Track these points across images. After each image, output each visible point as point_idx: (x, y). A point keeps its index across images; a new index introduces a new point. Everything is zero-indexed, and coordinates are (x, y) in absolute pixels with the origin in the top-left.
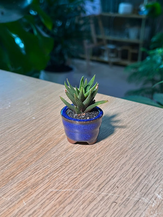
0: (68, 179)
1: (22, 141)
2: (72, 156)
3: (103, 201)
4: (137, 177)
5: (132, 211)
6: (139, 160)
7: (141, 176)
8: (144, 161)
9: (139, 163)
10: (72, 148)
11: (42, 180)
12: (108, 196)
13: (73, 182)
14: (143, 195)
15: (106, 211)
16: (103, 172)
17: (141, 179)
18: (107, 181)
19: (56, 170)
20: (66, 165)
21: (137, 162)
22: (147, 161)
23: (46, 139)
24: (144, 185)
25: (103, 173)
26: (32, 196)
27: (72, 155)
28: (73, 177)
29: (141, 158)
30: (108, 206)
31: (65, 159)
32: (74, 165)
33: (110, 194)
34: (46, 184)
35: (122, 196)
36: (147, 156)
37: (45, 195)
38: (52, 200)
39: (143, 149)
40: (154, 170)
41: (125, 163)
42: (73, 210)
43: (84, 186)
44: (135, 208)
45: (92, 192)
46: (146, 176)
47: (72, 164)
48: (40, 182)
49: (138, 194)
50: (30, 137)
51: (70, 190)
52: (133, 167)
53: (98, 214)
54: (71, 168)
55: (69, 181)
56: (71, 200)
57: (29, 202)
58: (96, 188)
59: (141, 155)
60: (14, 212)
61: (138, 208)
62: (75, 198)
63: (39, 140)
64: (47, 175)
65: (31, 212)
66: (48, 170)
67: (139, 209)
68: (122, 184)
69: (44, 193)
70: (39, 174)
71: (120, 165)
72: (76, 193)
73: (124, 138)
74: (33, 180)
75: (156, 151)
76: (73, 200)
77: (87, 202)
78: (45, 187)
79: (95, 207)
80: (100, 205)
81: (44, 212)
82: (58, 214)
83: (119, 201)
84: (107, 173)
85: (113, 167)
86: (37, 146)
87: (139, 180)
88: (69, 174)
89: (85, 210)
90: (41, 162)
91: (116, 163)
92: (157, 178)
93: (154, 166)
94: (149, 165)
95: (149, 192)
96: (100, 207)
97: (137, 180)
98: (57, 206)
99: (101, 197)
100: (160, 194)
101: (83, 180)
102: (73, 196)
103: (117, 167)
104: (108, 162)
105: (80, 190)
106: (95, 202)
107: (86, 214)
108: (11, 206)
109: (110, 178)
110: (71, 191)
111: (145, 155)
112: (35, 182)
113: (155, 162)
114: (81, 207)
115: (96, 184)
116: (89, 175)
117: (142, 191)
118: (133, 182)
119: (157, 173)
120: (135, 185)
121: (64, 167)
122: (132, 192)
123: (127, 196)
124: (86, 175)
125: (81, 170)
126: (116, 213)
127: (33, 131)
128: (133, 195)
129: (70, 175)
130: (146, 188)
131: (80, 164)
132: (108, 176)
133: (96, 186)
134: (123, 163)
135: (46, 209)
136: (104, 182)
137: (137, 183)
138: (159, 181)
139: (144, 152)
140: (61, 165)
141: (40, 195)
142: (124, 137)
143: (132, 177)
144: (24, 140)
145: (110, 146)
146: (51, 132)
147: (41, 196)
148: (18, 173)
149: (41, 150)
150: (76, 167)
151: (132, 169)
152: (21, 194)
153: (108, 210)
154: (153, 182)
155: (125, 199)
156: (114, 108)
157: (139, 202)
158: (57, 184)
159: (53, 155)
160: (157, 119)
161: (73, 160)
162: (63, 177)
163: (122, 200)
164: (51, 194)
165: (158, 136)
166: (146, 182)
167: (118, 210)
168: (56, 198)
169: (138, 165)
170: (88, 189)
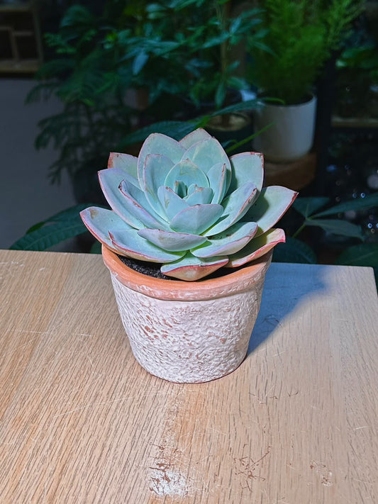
0: (69, 397)
18: (114, 385)
19: (48, 393)
20: (57, 381)
26: (38, 430)
32: (68, 379)
33: (123, 399)
35: (137, 397)
42: (91, 429)
43: (91, 400)
45: (103, 403)
54: (65, 384)
55: (71, 399)
56: (84, 420)
57: (38, 437)
58: (106, 397)
60: (28, 454)
62: (87, 415)
64: (42, 402)
65: (48, 446)
72: (86, 410)
73: (114, 323)
74: (27, 413)
76: (86, 419)
78: (47, 415)
79: (113, 418)
81: (62, 442)
84: (111, 376)
88: (67, 391)
98: (72, 431)
102: (85, 415)
103: (120, 364)
106: (111, 413)
108: (21, 449)
109: (116, 380)
110: (80, 410)
112: (32, 414)
115: (104, 393)
116: (91, 385)
120: (147, 380)
124: (88, 386)
125: (80, 382)
126: (137, 416)
128: (149, 392)
129: (68, 393)
131: (74, 375)
132: (113, 378)
134: (124, 356)
135: (62, 438)
142: (113, 320)
145: (101, 338)
146: (12, 342)
148: (3, 410)
149: (14, 373)
150: (71, 380)
152: (23, 432)
155: (141, 398)
156: (82, 274)
158: (59, 408)
159: (33, 375)
167: (138, 412)
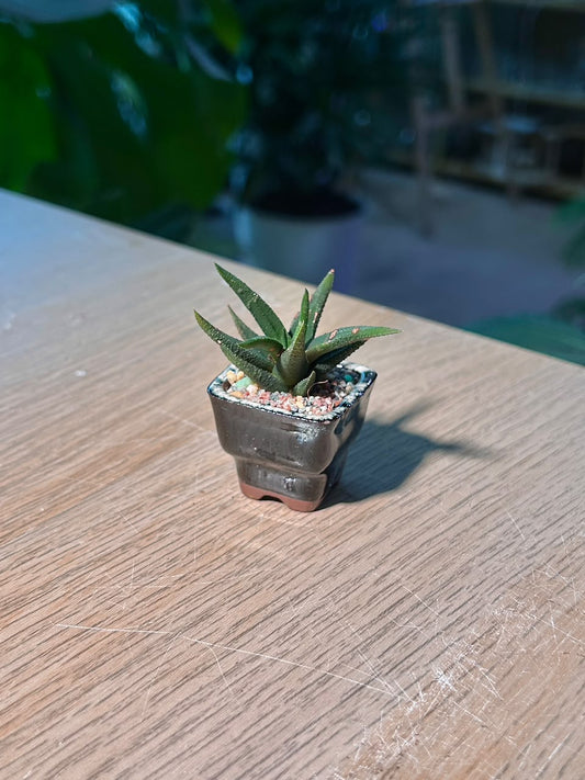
1: (15, 450)
2: (173, 515)
3: (234, 679)
4: (385, 605)
5: (325, 721)
6: (414, 546)
7: (401, 601)
8: (431, 552)
9: (410, 557)
10: (185, 486)
11: (41, 588)
12: (257, 663)
13: (147, 603)
14: (386, 670)
15: (232, 714)
16: (266, 579)
17: (398, 611)
21: (403, 553)
22: (443, 552)
23: (101, 450)
24: (402, 633)
25: (267, 582)
27: (175, 511)
28: (154, 587)
29: (422, 539)
30: (245, 699)
31: (147, 522)
34: (52, 605)
36: (450, 535)
37: (36, 640)
38: (57, 658)
39: (442, 508)
40: (458, 583)
41: (358, 551)
44: (341, 713)
46: (419, 604)
47: (168, 541)
48: (32, 595)
49: (370, 664)
50: (49, 438)
51: (128, 631)
52: (384, 569)
53: (202, 719)
59: (428, 528)
61: (353, 713)
63: (74, 452)
66: (73, 556)
67: (354, 717)
68: (322, 626)
69: (33, 635)
70: (39, 567)
71: (339, 559)
75: (491, 518)
77: (176, 676)
80: (217, 692)
82: (63, 707)
83: (292, 683)
85: (311, 562)
86: (61, 473)
87: (390, 618)
89: (160, 704)
90: (60, 528)
91: (324, 550)
92: (459, 613)
93: (465, 571)
94: (445, 567)
95: (412, 660)
96: (216, 699)
97: (382, 616)
99: (230, 662)
100: (451, 672)
101: (187, 599)
104: (296, 544)
105: (163, 633)
107: (158, 716)
111: (443, 527)
113: (471, 556)
114: (150, 692)
117: (387, 655)
118: (367, 620)
119: (465, 596)
121: (133, 551)
122: (350, 656)
123: (328, 666)
127: (63, 418)
130: (406, 646)
133: (226, 624)
136: (258, 611)
137: (382, 624)
138: (463, 624)
139: (444, 519)
140: (123, 543)
141: (18, 640)
143: (369, 603)
144: (22, 446)
147: (24, 641)
151: (377, 575)
153: (240, 710)
154: (437, 628)
157: (365, 691)
160: (535, 403)
161: (173, 529)
162: (118, 586)
163: (302, 680)
164: (58, 640)
165: (520, 464)
166: (413, 625)
168: (71, 655)
169: (402, 563)
170: (194, 631)
